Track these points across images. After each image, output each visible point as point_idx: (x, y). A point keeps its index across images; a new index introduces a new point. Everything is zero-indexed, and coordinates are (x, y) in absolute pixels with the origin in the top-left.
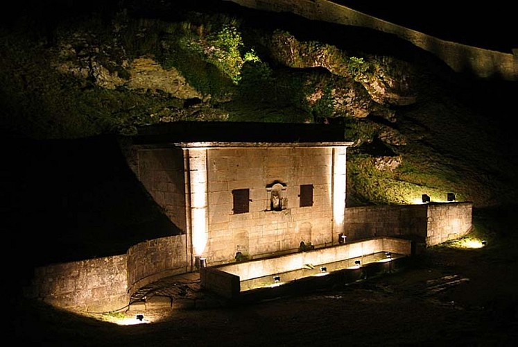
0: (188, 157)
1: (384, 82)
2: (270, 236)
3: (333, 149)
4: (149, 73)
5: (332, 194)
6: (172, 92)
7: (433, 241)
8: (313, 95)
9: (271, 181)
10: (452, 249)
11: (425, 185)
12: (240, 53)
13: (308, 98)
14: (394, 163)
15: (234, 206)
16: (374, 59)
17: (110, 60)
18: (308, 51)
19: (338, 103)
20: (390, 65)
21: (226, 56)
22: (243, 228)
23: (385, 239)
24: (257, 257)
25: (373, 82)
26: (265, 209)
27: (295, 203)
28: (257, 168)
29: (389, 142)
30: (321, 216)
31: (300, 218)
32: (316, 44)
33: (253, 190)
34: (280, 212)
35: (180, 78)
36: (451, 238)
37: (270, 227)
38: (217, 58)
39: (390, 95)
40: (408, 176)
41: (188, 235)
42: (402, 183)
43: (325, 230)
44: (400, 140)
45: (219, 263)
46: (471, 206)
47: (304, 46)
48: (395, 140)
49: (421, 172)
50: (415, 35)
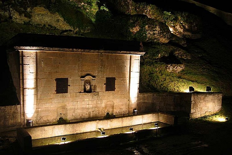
0: (23, 56)
1: (183, 26)
2: (83, 108)
3: (131, 56)
4: (42, 15)
5: (129, 84)
6: (56, 26)
7: (195, 116)
8: (134, 28)
9: (84, 74)
10: (206, 121)
11: (196, 81)
12: (98, 6)
13: (131, 30)
14: (179, 69)
15: (57, 89)
16: (178, 13)
17: (20, 7)
18: (140, 8)
19: (149, 34)
20: (187, 17)
21: (91, 8)
22: (63, 102)
23: (160, 114)
24: (73, 121)
25: (177, 26)
26: (80, 91)
27: (102, 88)
28: (74, 66)
29: (180, 57)
30: (121, 97)
31: (106, 98)
32: (145, 4)
33: (71, 79)
34: (90, 94)
35: (61, 18)
36: (207, 114)
37: (83, 103)
38: (86, 9)
39: (186, 33)
40: (187, 76)
41: (22, 106)
42: (181, 80)
43: (124, 106)
44: (187, 56)
45: (45, 124)
46: (221, 95)
47: (138, 5)
48: (183, 56)
49: (195, 74)
50: (211, 9)
